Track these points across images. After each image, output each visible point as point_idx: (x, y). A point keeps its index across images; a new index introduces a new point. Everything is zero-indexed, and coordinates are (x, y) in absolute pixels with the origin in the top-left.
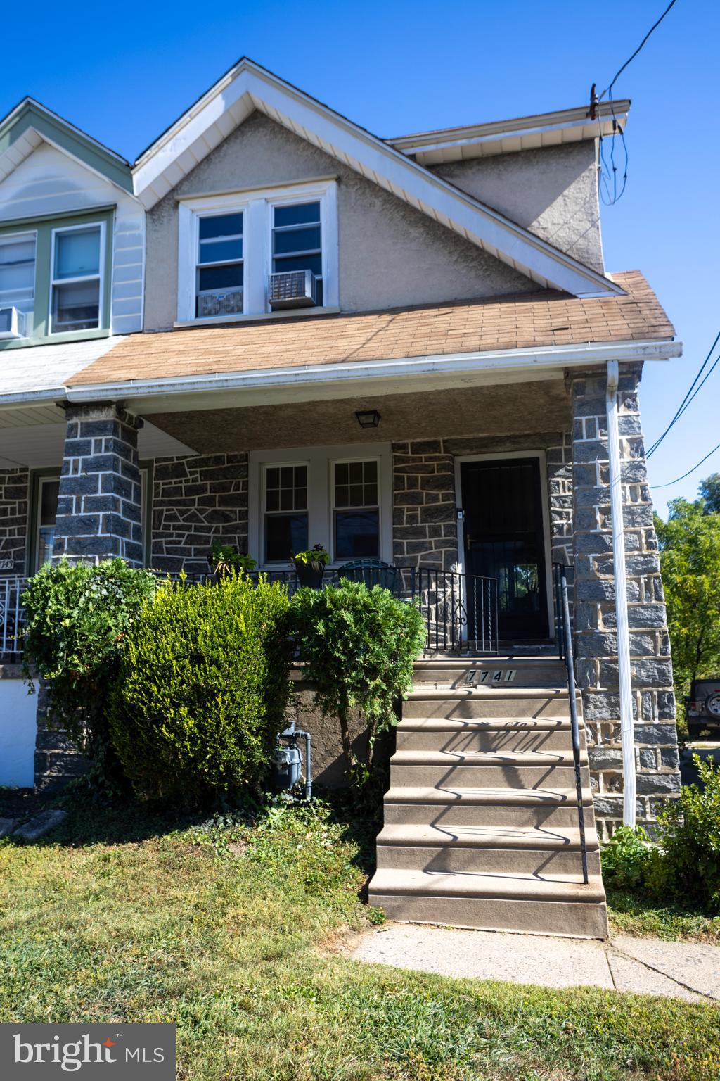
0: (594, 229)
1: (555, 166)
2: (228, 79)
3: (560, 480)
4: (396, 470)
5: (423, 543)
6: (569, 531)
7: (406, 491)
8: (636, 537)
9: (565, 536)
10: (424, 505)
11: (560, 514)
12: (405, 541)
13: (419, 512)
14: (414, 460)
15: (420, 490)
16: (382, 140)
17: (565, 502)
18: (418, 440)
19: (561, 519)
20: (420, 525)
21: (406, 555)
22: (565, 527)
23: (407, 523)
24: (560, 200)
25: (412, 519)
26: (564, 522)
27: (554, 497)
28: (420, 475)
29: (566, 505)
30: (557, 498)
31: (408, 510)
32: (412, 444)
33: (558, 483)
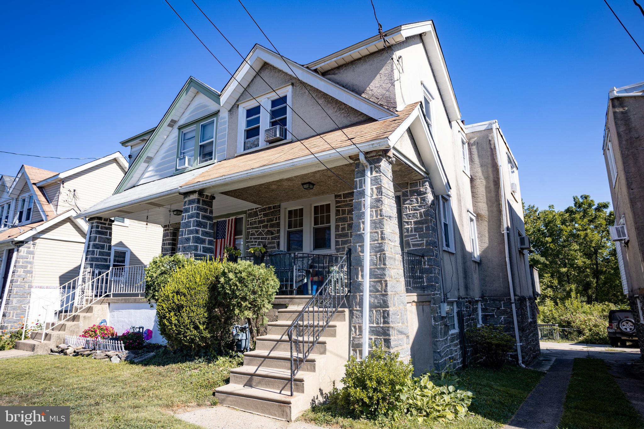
0: (392, 87)
1: (376, 60)
2: (251, 53)
3: (407, 206)
4: (337, 207)
5: (348, 240)
6: (411, 231)
7: (341, 216)
8: (376, 234)
9: (410, 234)
10: (348, 222)
11: (407, 223)
12: (340, 240)
13: (346, 226)
14: (344, 201)
15: (346, 215)
16: (303, 66)
17: (410, 216)
18: (346, 192)
19: (408, 225)
20: (346, 232)
21: (340, 246)
22: (410, 229)
23: (341, 231)
24: (378, 76)
25: (343, 229)
26: (409, 226)
27: (405, 215)
28: (347, 208)
29: (410, 218)
30: (406, 215)
31: (342, 225)
32: (343, 194)
33: (406, 207)
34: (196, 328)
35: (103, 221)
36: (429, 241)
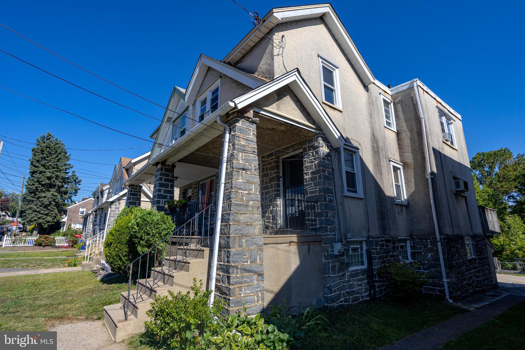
3: (306, 159)
4: (263, 166)
5: (268, 191)
6: (309, 180)
7: (265, 173)
8: (228, 184)
9: (308, 183)
10: (269, 177)
11: (306, 173)
12: (264, 191)
13: (268, 180)
14: (267, 161)
15: (268, 172)
16: (221, 61)
17: (308, 168)
18: (268, 153)
19: (307, 176)
20: (268, 184)
21: (264, 196)
22: (308, 179)
23: (265, 184)
25: (266, 182)
26: (307, 177)
27: (304, 167)
28: (268, 166)
29: (308, 169)
30: (305, 167)
31: (265, 179)
32: (267, 155)
33: (305, 161)
34: (121, 259)
35: (135, 187)
36: (321, 189)
